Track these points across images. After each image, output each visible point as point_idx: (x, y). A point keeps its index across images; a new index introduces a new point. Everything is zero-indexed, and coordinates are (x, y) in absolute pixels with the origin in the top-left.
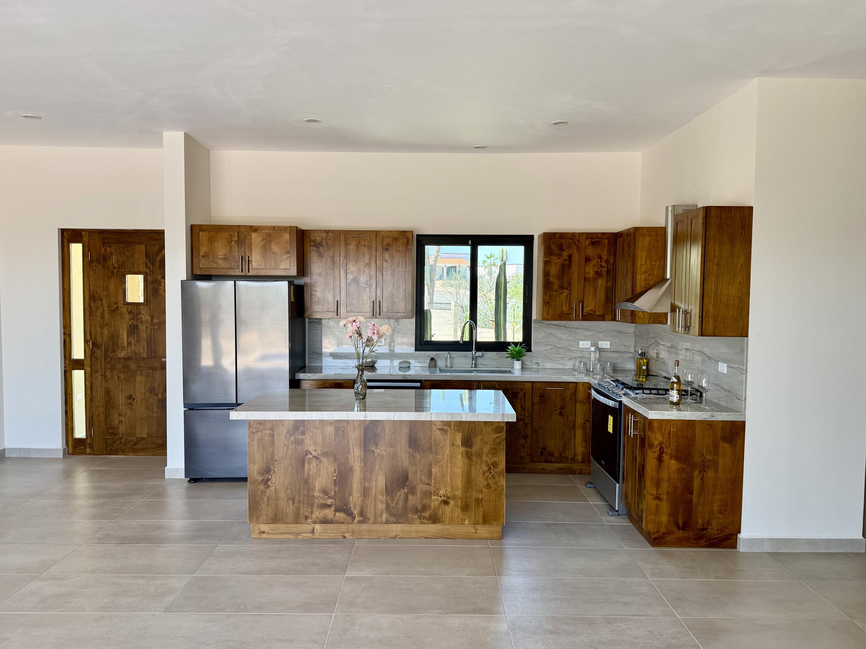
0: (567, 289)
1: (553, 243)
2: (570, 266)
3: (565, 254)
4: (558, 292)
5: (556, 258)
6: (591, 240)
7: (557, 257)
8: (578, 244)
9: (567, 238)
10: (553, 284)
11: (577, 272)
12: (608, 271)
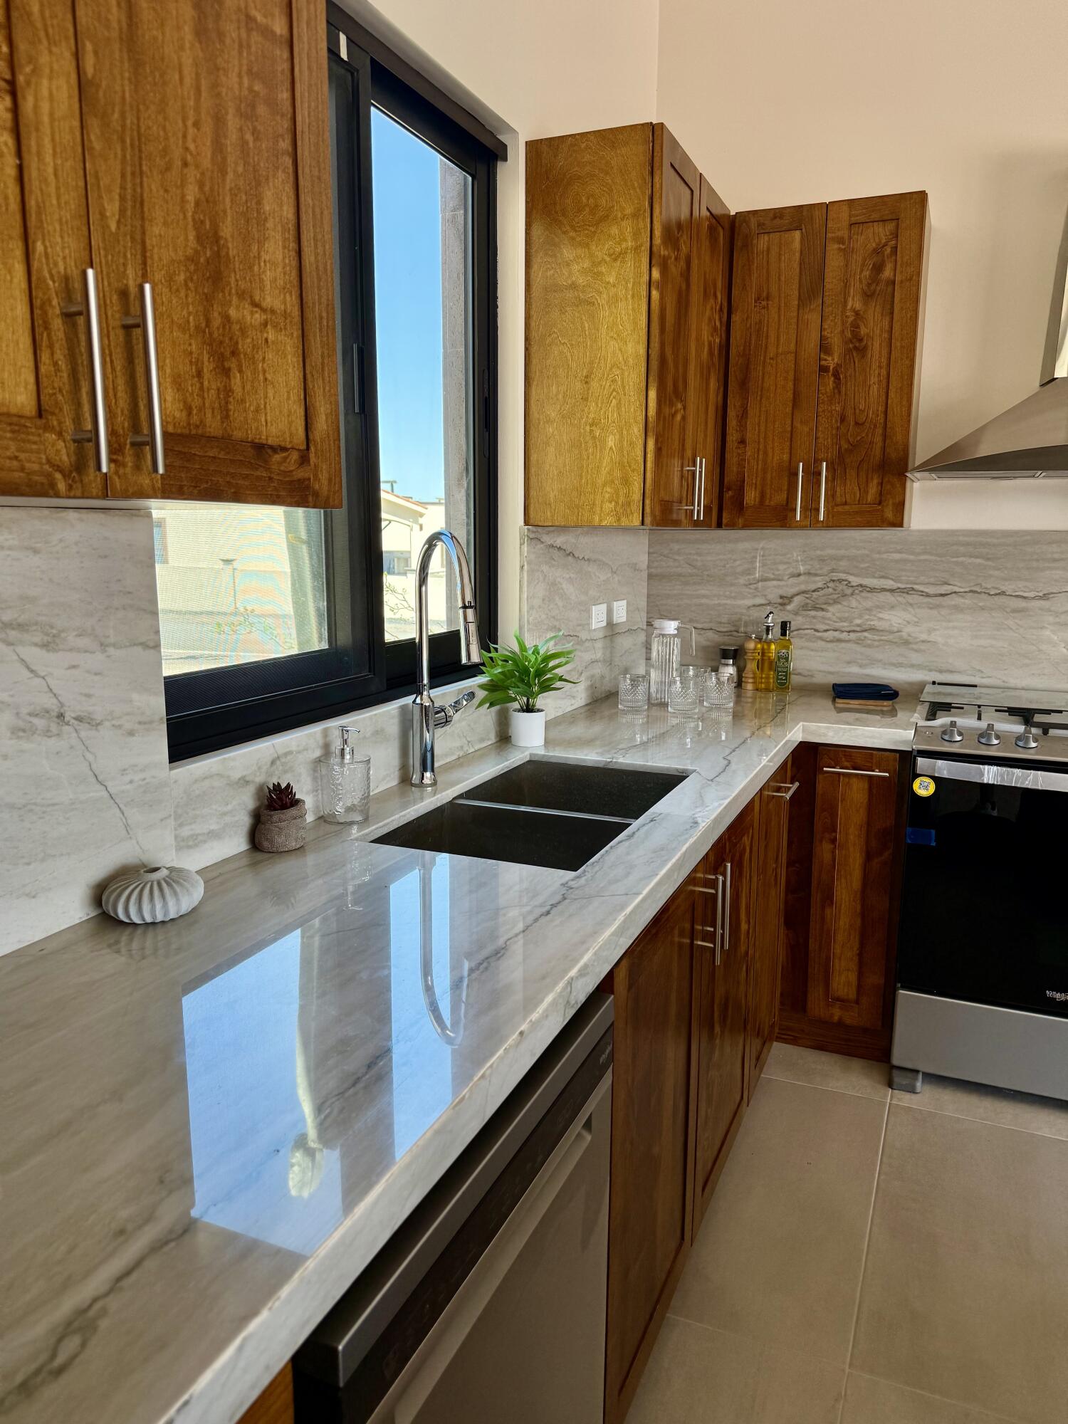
0: (681, 400)
2: (687, 304)
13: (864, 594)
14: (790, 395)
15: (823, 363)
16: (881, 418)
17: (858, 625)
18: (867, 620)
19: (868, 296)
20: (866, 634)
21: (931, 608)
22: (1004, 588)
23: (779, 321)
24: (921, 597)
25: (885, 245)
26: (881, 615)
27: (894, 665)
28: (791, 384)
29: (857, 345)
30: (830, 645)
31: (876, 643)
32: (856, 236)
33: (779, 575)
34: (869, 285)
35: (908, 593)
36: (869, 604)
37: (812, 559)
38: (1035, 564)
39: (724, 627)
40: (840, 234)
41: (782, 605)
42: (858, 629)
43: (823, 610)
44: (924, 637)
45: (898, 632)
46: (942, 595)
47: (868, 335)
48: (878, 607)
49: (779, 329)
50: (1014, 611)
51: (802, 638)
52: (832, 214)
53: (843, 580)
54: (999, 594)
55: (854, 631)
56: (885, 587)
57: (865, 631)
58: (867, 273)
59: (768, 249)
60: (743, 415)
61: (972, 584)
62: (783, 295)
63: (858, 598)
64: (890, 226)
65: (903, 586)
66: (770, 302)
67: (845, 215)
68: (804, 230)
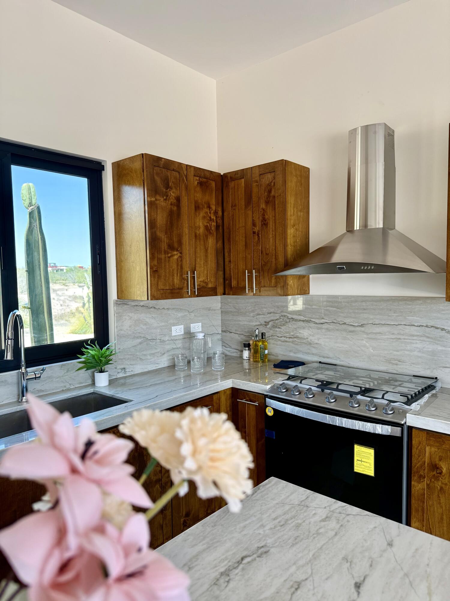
0: (177, 250)
1: (157, 174)
2: (179, 215)
3: (173, 194)
4: (168, 254)
5: (162, 199)
6: (199, 180)
7: (163, 197)
8: (186, 181)
9: (174, 170)
10: (161, 241)
11: (187, 225)
12: (217, 227)
13: (293, 322)
14: (244, 243)
15: (254, 230)
16: (274, 252)
17: (293, 335)
18: (295, 333)
19: (267, 203)
20: (295, 339)
21: (318, 329)
22: (345, 321)
23: (239, 214)
24: (314, 324)
25: (272, 182)
26: (299, 331)
27: (306, 353)
28: (244, 239)
29: (265, 222)
30: (283, 343)
31: (299, 343)
32: (262, 179)
33: (264, 313)
34: (267, 198)
35: (309, 322)
36: (295, 327)
37: (274, 307)
38: (357, 311)
39: (247, 334)
40: (256, 179)
41: (266, 325)
42: (292, 337)
43: (279, 328)
44: (316, 341)
45: (307, 339)
46: (322, 324)
47: (268, 218)
48: (299, 328)
49: (239, 217)
50: (351, 332)
51: (273, 339)
52: (253, 171)
53: (286, 316)
54: (344, 324)
55: (291, 338)
56: (300, 319)
57: (295, 338)
58: (266, 194)
59: (234, 186)
60: (230, 252)
61: (333, 319)
62: (240, 204)
63: (292, 323)
64: (273, 174)
65: (307, 319)
66: (236, 207)
67: (257, 171)
68: (245, 179)
